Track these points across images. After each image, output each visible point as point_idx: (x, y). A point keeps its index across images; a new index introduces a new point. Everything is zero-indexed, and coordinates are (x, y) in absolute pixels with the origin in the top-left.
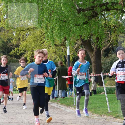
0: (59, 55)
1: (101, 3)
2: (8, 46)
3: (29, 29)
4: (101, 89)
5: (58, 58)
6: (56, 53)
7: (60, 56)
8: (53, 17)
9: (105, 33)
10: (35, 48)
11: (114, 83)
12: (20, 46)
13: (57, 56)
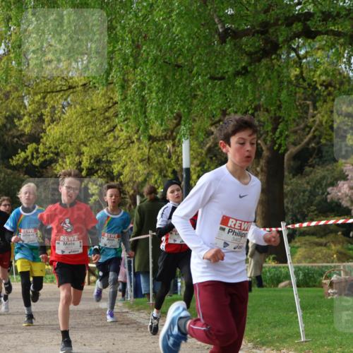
0: (159, 167)
1: (291, 15)
2: (6, 137)
3: (70, 88)
4: (281, 271)
5: (156, 177)
6: (148, 160)
7: (161, 172)
8: (145, 53)
9: (298, 104)
10: (88, 144)
11: (320, 254)
12: (42, 137)
13: (154, 172)
